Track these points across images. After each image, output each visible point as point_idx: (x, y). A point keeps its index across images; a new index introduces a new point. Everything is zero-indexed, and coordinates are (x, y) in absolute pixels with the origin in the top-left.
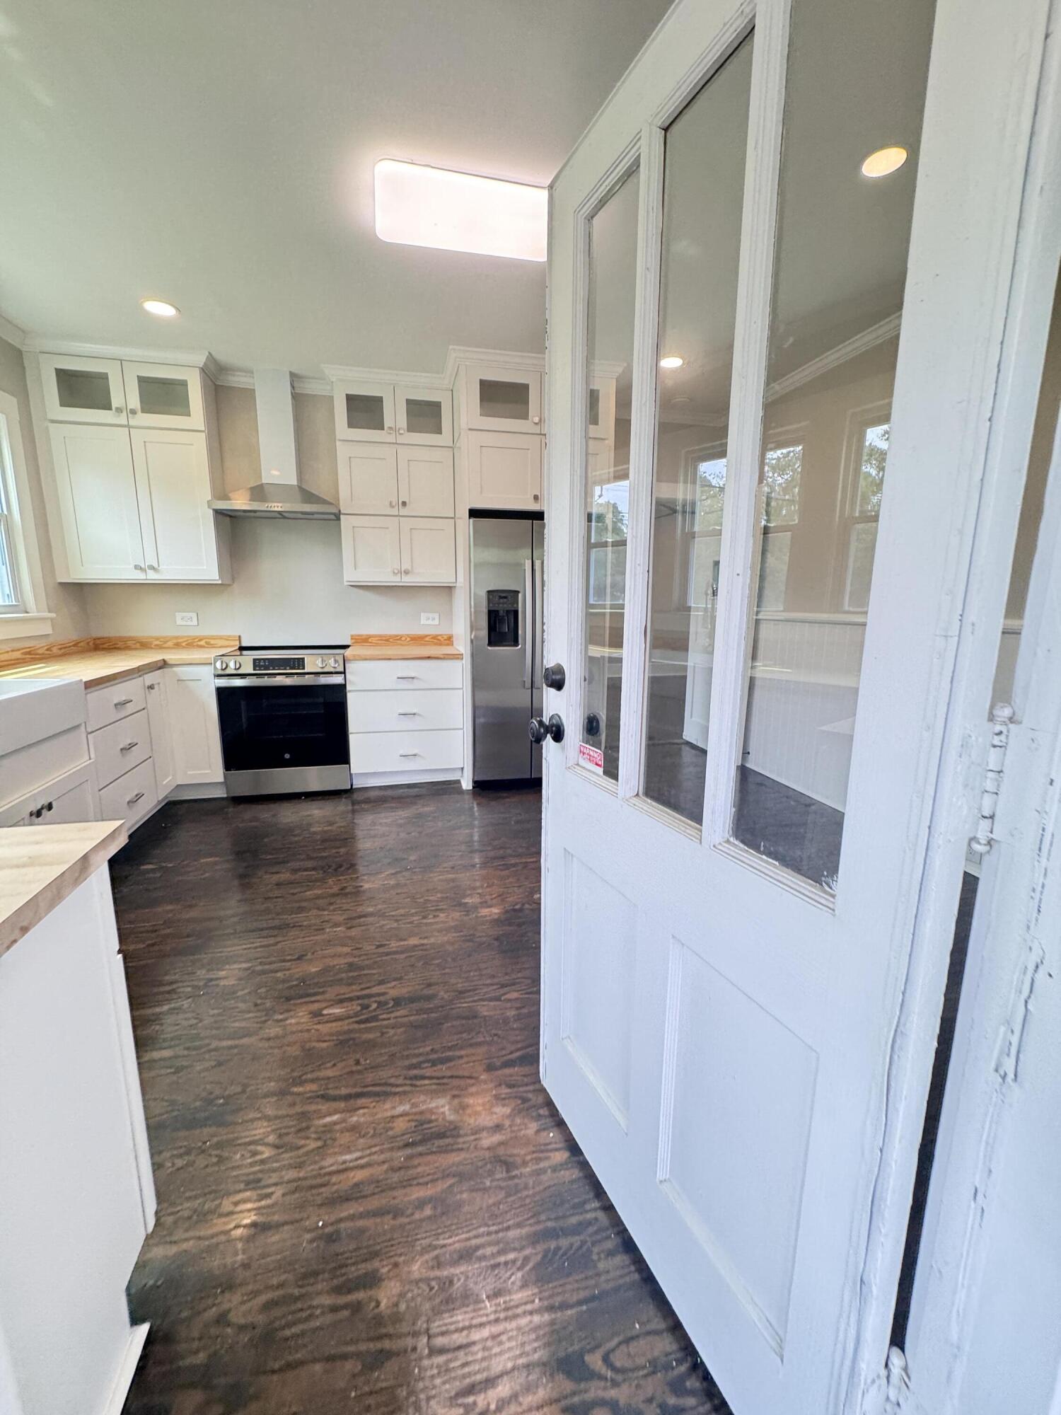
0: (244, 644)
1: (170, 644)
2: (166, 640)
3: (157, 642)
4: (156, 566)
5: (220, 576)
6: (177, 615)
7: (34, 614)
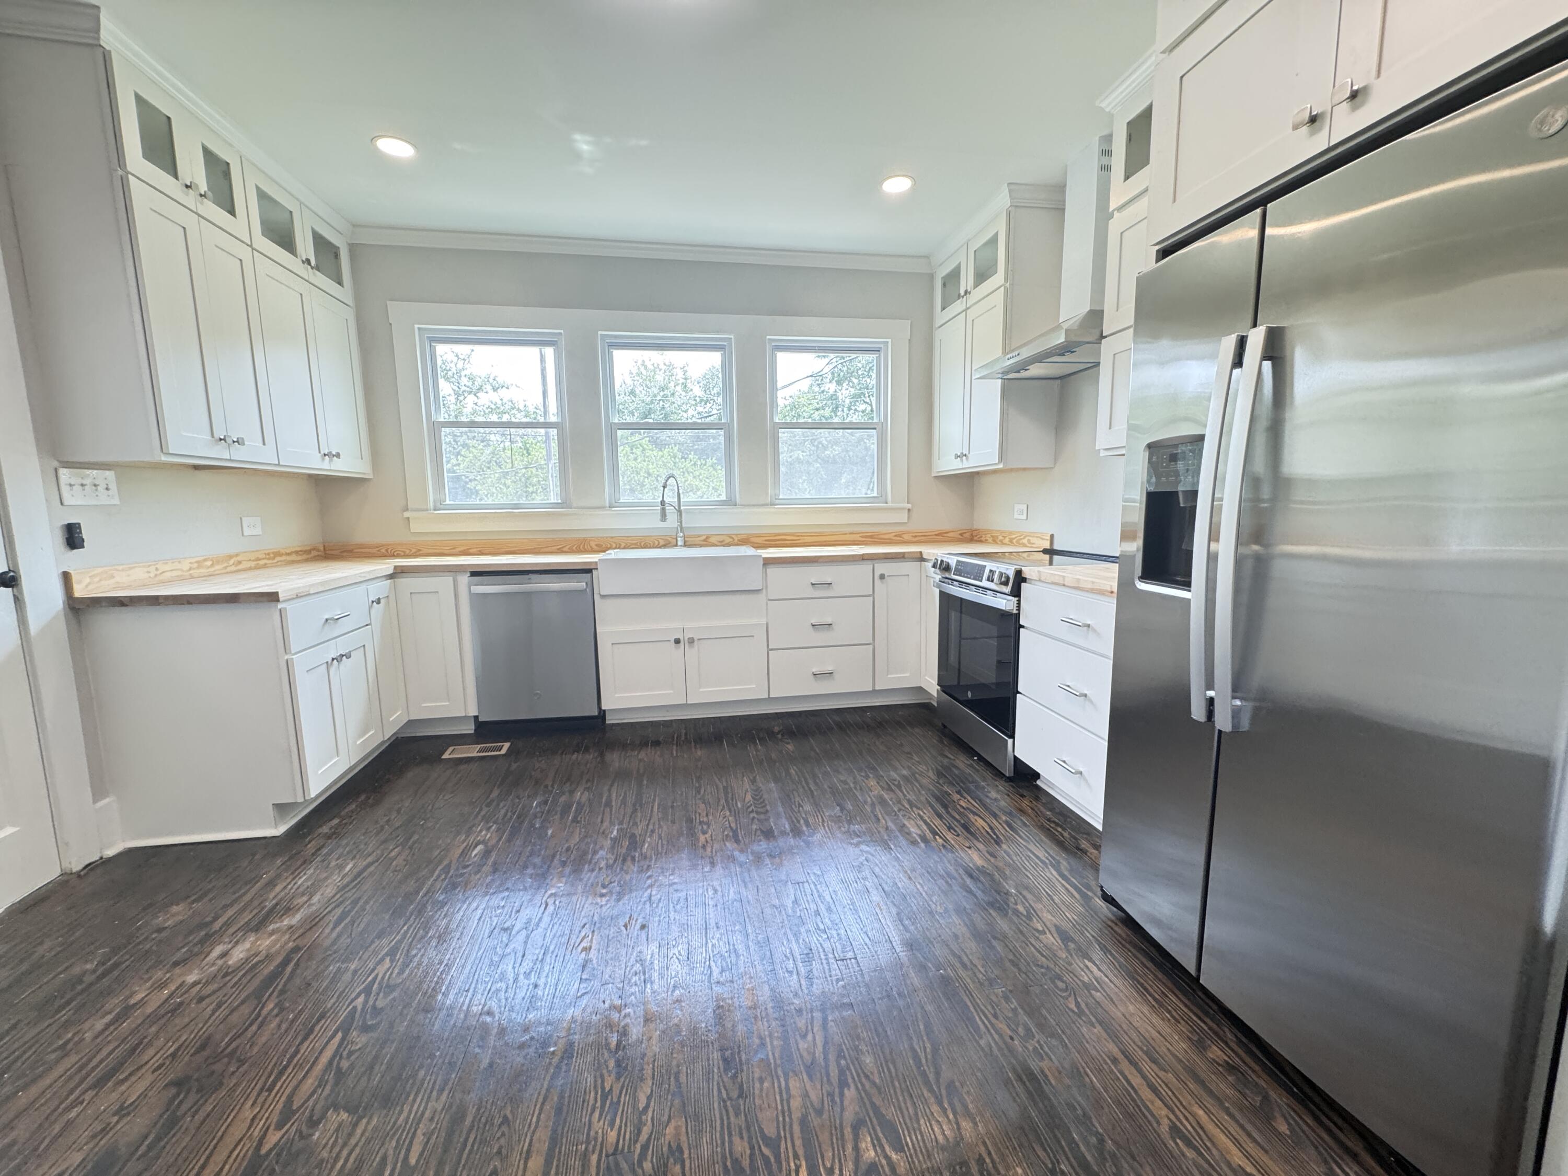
0: (1056, 547)
1: (1007, 540)
3: (1000, 538)
4: (967, 455)
5: (1001, 459)
6: (1017, 507)
7: (890, 504)
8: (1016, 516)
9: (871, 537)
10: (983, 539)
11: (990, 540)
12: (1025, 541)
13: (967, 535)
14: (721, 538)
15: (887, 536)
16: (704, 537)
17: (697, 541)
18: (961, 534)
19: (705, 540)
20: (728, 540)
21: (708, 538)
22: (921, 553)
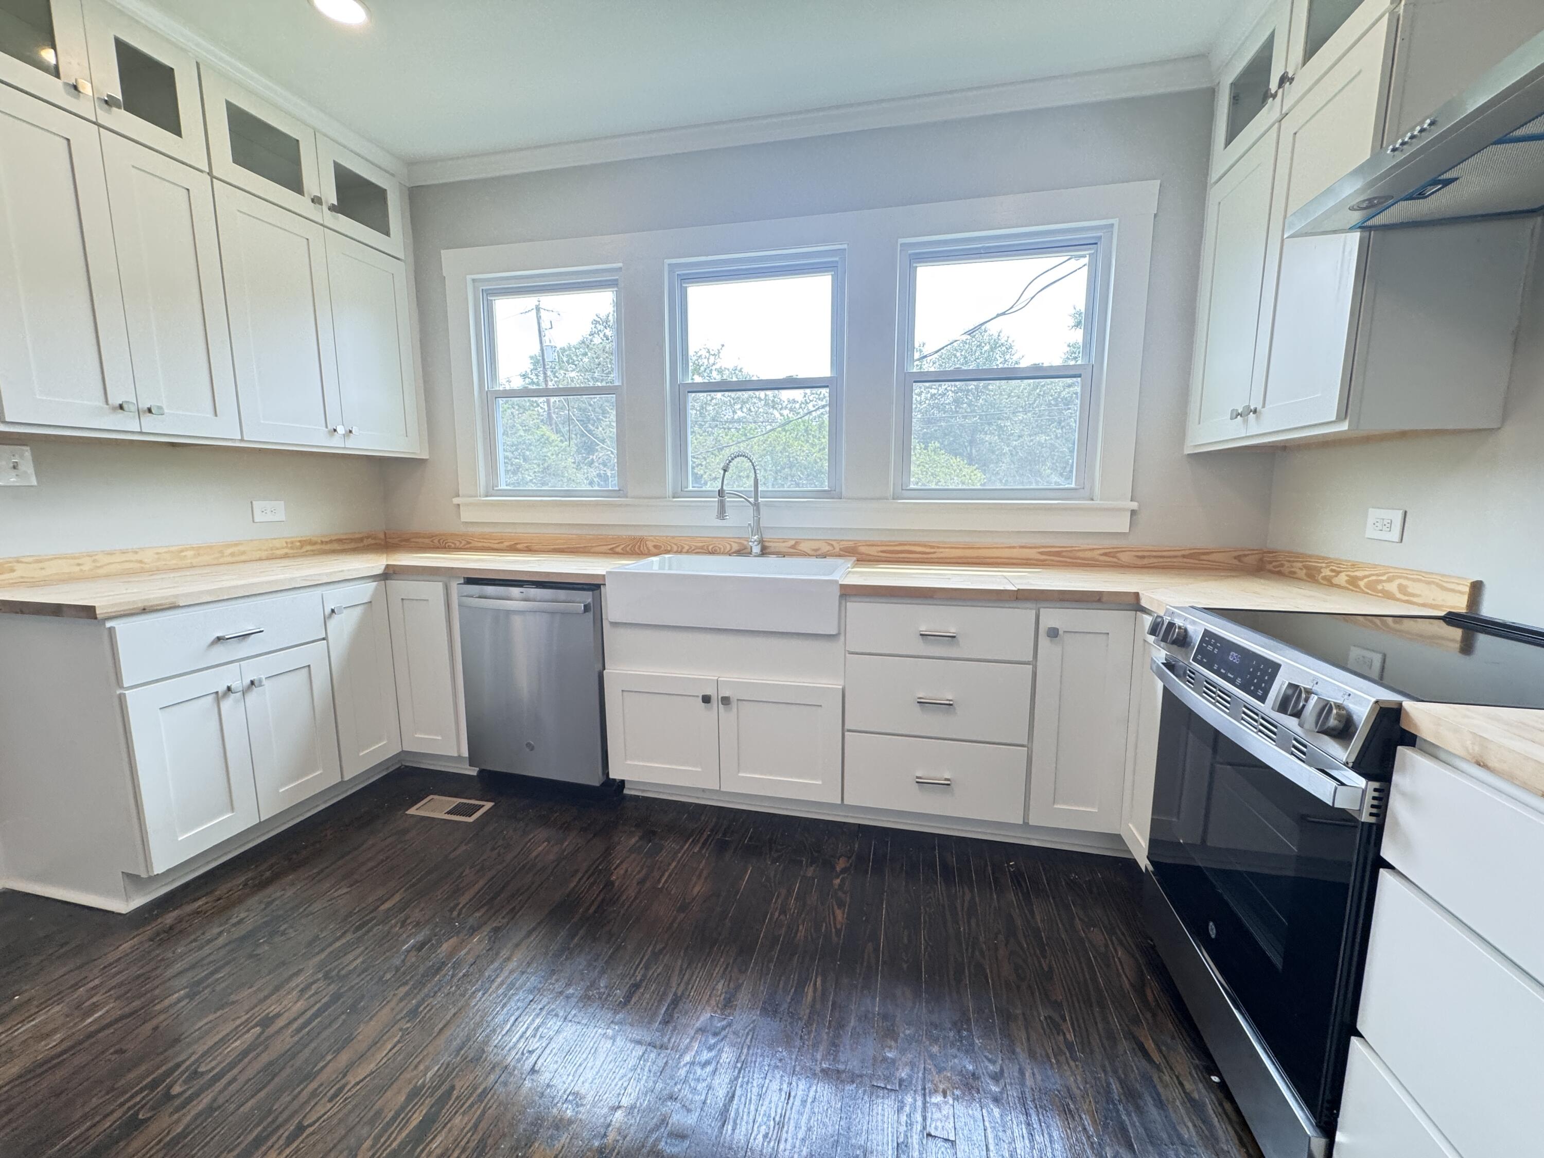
1: (1342, 579)
2: (1337, 567)
3: (1326, 572)
4: (1259, 407)
5: (1344, 412)
6: (1374, 514)
7: (1097, 502)
8: (1371, 532)
9: (1058, 554)
10: (1285, 570)
11: (1302, 573)
12: (1392, 587)
13: (1251, 560)
14: (815, 545)
15: (1089, 554)
16: (793, 542)
17: (782, 547)
18: (1238, 558)
19: (793, 547)
20: (825, 548)
21: (796, 543)
22: (1137, 595)
